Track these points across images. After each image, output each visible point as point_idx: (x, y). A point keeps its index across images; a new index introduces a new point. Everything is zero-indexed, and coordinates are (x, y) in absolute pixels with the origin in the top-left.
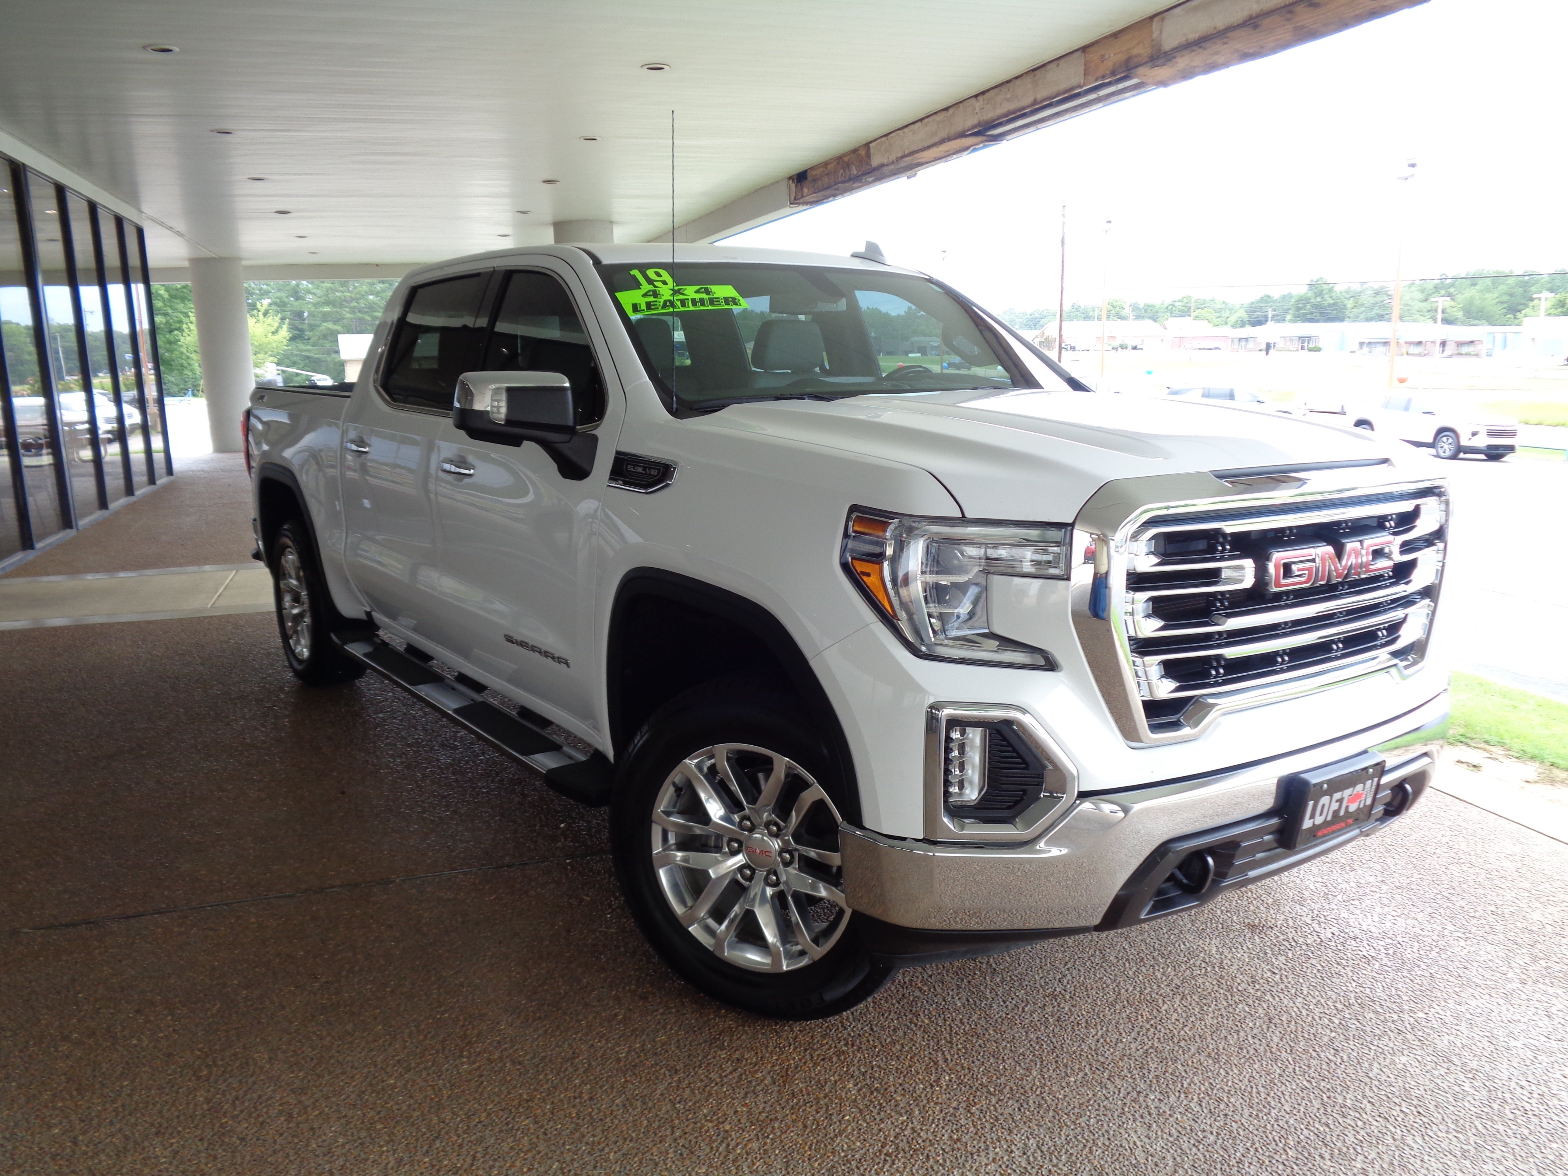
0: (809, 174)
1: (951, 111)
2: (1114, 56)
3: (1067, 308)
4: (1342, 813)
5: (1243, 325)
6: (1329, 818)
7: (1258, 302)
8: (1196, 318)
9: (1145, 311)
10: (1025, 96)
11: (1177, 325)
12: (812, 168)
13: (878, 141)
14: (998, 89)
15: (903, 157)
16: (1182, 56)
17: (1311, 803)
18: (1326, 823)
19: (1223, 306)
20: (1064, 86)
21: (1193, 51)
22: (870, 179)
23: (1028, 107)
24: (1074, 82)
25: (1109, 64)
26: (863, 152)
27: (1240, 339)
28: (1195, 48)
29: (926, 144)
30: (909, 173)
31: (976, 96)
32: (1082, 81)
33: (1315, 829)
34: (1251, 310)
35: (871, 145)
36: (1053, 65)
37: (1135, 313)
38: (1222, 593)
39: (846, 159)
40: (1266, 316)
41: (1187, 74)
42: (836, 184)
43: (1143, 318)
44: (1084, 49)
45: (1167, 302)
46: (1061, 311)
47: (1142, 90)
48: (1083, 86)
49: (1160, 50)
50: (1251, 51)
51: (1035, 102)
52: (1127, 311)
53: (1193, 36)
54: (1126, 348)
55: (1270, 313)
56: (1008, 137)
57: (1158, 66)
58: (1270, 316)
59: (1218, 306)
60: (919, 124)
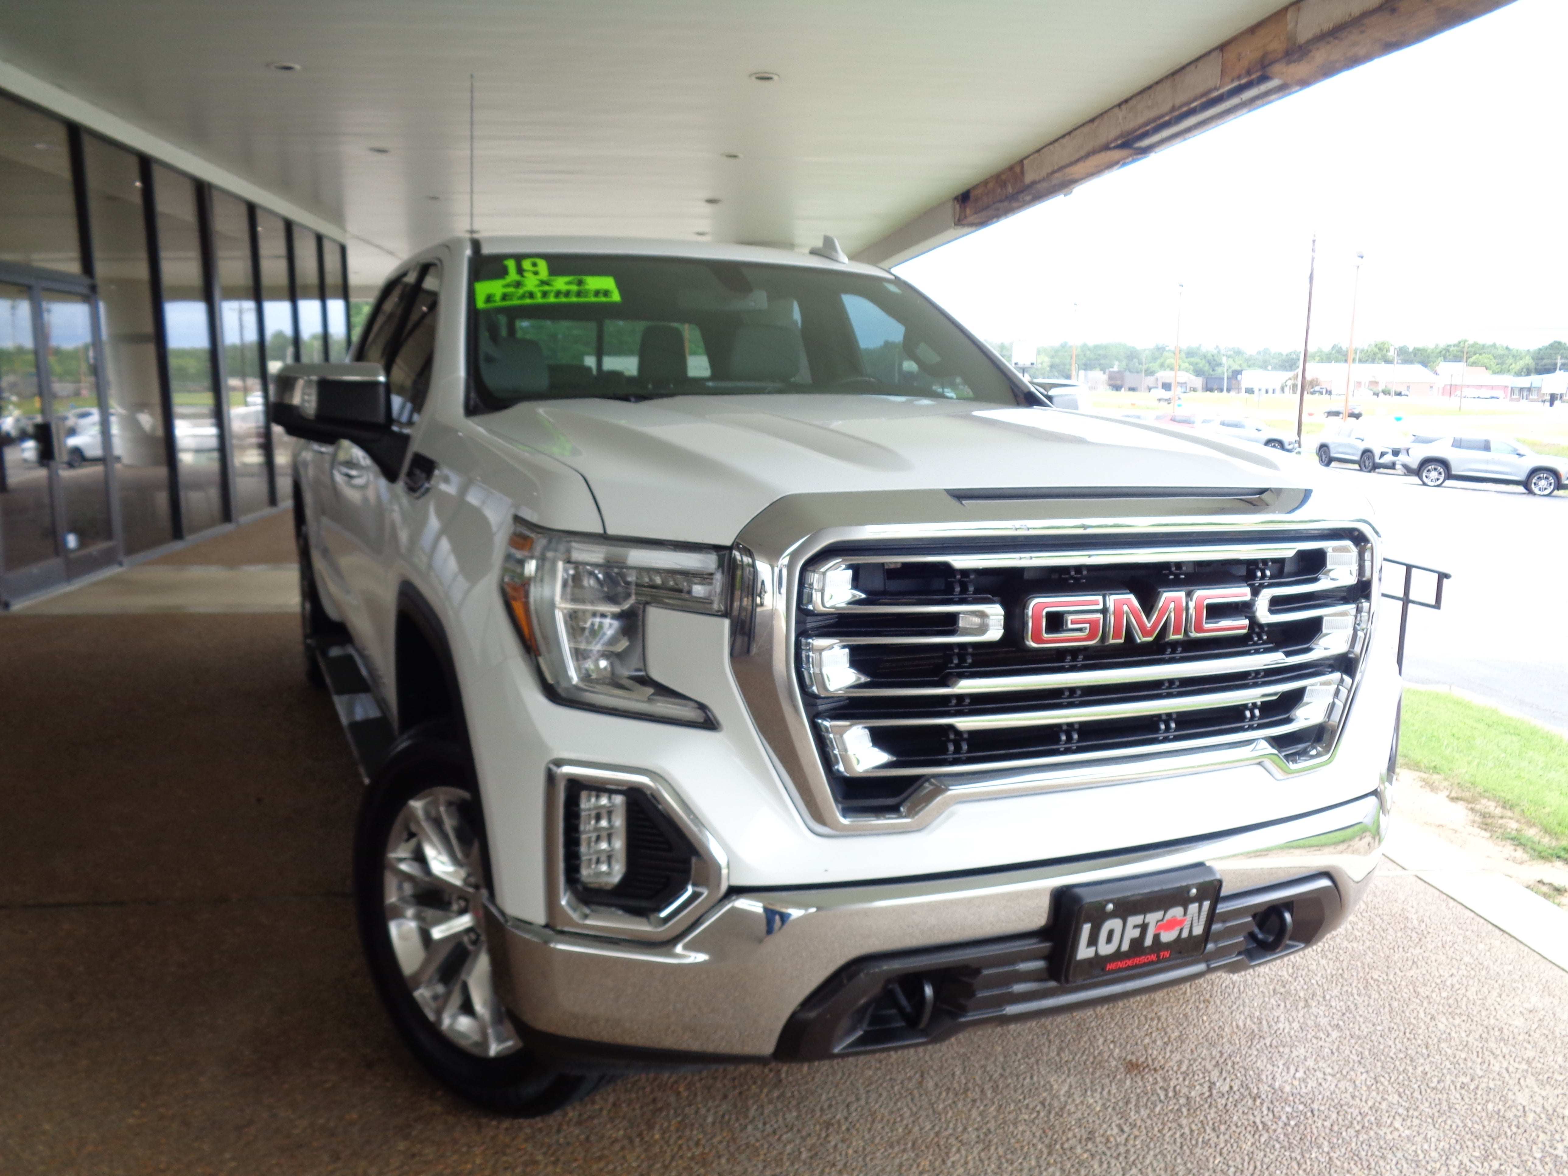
0: (972, 195)
1: (1096, 123)
2: (1250, 53)
3: (1311, 349)
4: (1148, 942)
5: (1528, 373)
6: (1125, 947)
7: (1546, 348)
8: (1474, 364)
9: (1415, 355)
10: (1164, 102)
11: (1449, 371)
12: (975, 187)
13: (1031, 157)
14: (1139, 98)
15: (1054, 172)
16: (1318, 49)
17: (1087, 928)
18: (1118, 955)
19: (1506, 352)
20: (1201, 89)
21: (1328, 43)
22: (1028, 198)
23: (1167, 114)
24: (1210, 84)
25: (1245, 63)
26: (1018, 170)
27: (1521, 389)
28: (1331, 39)
29: (1073, 159)
30: (1065, 190)
31: (1119, 105)
32: (1219, 83)
33: (1098, 962)
34: (1539, 356)
35: (1025, 162)
36: (1192, 67)
37: (1402, 357)
38: (962, 646)
39: (1003, 177)
40: (1556, 364)
41: (1329, 71)
42: (994, 203)
43: (1411, 362)
44: (1222, 47)
45: (1442, 345)
46: (1306, 351)
47: (1287, 91)
48: (1220, 88)
49: (1295, 43)
50: (1394, 40)
51: (1173, 109)
52: (1391, 354)
53: (1328, 26)
54: (1389, 394)
55: (1559, 362)
56: (1157, 150)
57: (1294, 62)
58: (1559, 365)
59: (1500, 352)
60: (1067, 137)
